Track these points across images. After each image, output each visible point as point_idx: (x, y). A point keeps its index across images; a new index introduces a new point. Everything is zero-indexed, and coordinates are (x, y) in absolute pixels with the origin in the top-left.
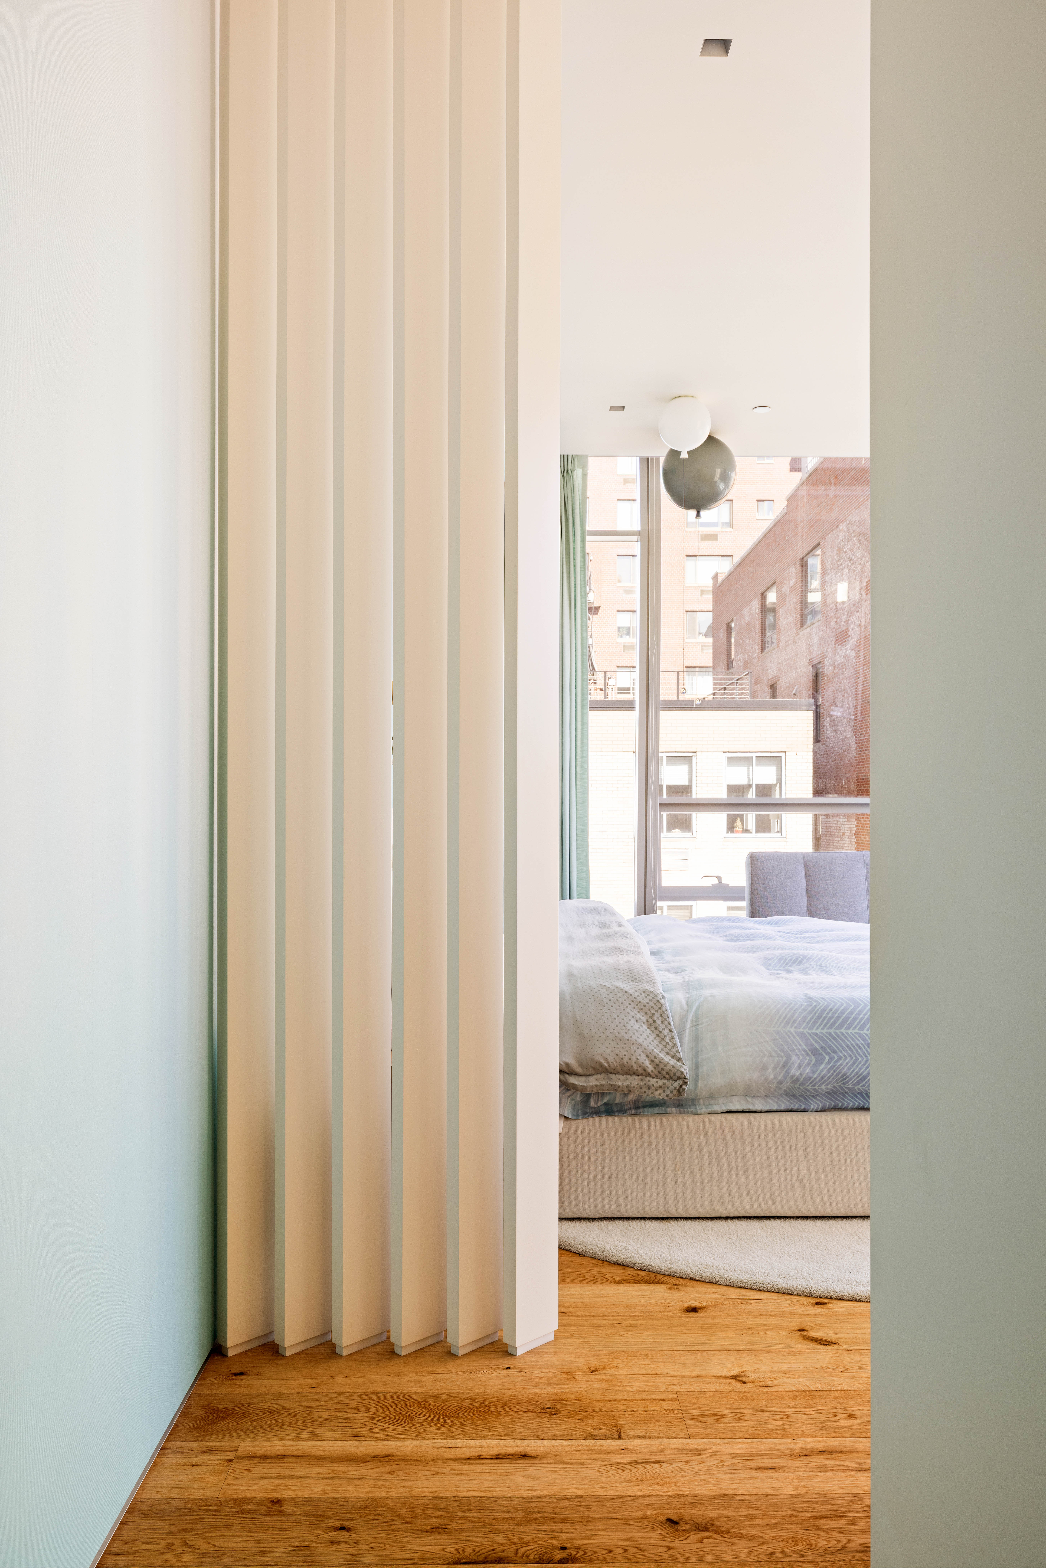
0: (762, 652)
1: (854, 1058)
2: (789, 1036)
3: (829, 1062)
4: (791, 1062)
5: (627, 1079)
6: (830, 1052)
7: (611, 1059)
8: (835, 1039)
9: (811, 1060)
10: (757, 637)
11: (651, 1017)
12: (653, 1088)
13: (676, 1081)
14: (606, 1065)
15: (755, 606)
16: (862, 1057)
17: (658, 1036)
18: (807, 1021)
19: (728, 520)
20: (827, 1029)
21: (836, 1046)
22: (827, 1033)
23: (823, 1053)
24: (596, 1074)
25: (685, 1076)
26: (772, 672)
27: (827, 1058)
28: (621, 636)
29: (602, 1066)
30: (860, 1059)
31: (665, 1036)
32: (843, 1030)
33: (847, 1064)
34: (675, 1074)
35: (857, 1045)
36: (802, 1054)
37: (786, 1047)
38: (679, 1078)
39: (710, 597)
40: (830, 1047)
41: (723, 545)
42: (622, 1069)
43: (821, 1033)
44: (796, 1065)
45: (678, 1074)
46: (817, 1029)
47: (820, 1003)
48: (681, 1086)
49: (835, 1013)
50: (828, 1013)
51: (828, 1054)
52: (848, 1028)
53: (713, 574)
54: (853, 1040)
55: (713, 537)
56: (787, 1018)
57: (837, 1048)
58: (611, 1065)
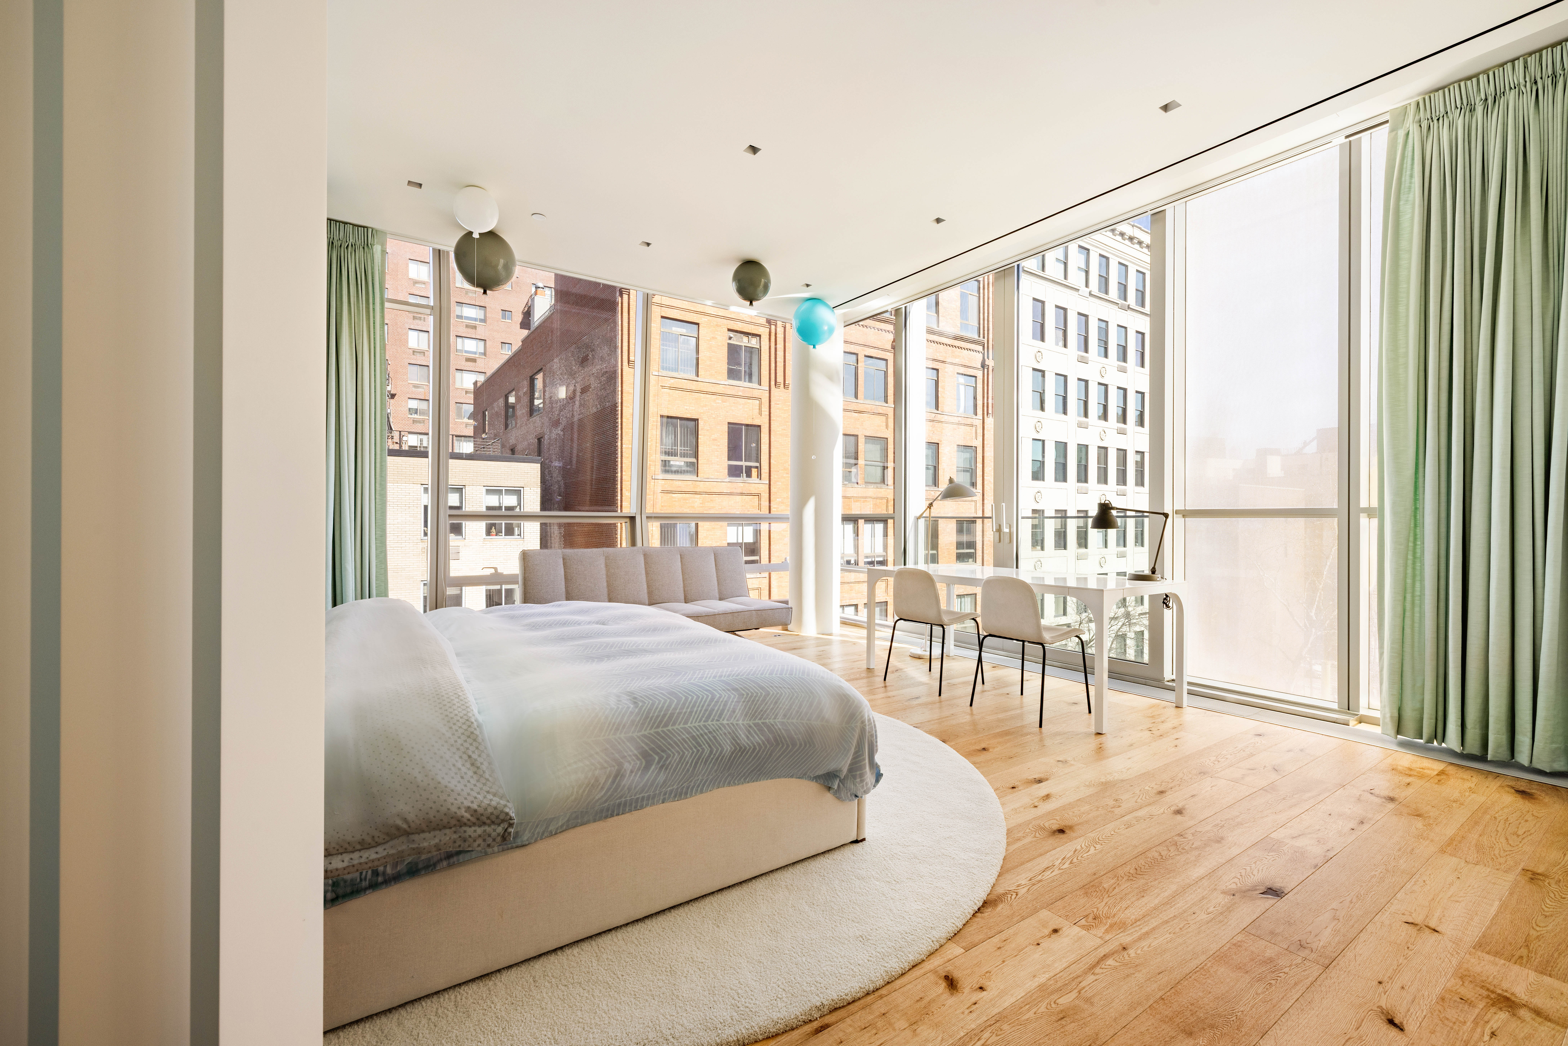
0: (506, 429)
1: (681, 753)
2: (619, 743)
3: (659, 762)
4: (623, 770)
5: (435, 837)
6: (659, 751)
7: (411, 817)
8: (663, 738)
9: (641, 763)
10: (503, 420)
11: (464, 753)
12: (470, 839)
13: (499, 825)
14: (405, 826)
15: (501, 402)
16: (688, 750)
17: (475, 773)
18: (636, 723)
19: (482, 351)
20: (655, 728)
21: (664, 744)
22: (655, 732)
23: (652, 754)
24: (392, 839)
25: (511, 817)
26: (512, 441)
27: (657, 758)
28: (411, 414)
29: (398, 828)
30: (686, 753)
31: (484, 772)
32: (670, 728)
33: (675, 760)
34: (497, 817)
35: (683, 739)
36: (633, 760)
37: (617, 755)
38: (503, 821)
39: (472, 396)
40: (659, 747)
41: (481, 365)
42: (427, 826)
43: (649, 733)
44: (628, 772)
45: (502, 817)
46: (645, 730)
47: (645, 703)
48: (506, 830)
49: (660, 711)
50: (654, 712)
51: (657, 754)
52: (674, 724)
53: (474, 381)
54: (679, 735)
55: (474, 360)
56: (616, 724)
57: (666, 746)
58: (412, 825)
